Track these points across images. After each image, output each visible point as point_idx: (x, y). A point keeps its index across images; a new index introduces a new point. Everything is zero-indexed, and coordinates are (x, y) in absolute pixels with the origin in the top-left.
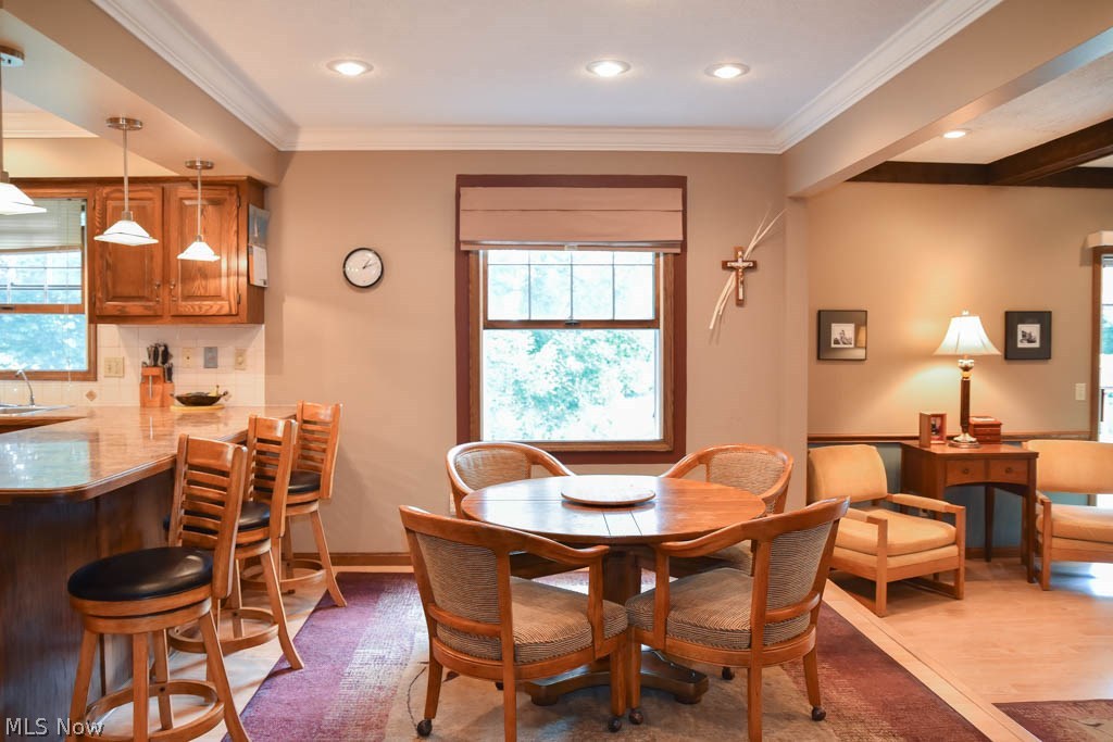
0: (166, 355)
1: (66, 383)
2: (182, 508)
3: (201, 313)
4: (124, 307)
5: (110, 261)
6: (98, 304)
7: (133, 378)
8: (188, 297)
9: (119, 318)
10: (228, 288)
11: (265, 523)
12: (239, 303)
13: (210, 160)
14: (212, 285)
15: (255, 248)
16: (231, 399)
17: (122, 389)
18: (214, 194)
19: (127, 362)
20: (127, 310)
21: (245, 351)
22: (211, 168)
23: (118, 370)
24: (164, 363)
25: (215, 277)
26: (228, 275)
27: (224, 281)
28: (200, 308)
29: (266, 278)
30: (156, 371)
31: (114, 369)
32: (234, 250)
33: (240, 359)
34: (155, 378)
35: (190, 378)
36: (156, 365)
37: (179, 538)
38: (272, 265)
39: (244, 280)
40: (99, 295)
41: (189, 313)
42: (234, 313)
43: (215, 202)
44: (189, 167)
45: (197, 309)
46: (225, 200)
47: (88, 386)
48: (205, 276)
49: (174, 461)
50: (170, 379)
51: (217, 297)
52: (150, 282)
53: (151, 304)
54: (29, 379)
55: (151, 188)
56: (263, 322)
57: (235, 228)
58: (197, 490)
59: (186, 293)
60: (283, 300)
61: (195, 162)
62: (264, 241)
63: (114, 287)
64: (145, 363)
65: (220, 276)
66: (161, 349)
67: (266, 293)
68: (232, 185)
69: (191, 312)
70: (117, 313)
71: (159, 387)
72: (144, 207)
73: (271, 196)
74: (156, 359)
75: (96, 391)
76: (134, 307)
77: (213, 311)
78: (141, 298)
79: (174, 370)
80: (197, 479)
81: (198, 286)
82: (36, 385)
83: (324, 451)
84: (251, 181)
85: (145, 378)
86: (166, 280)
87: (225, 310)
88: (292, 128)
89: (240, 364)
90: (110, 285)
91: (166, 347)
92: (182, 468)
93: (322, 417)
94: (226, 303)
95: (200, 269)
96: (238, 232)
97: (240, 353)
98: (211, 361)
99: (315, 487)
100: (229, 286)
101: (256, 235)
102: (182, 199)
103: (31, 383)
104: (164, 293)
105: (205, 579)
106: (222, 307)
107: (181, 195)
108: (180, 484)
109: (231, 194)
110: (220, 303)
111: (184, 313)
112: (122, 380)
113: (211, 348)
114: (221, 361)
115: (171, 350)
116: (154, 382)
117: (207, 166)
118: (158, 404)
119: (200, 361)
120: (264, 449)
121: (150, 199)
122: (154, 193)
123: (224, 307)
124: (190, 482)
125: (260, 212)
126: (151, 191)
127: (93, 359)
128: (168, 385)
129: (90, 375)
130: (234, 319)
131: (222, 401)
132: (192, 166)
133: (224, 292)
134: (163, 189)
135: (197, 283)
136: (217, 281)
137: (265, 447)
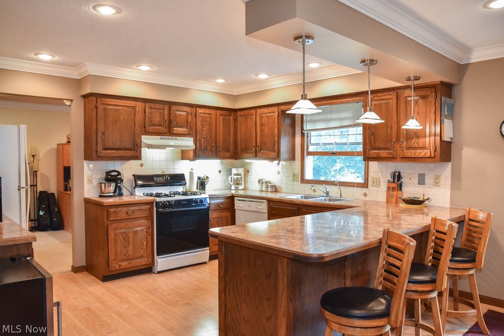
0: (399, 177)
1: (355, 188)
2: (383, 268)
3: (416, 156)
4: (379, 153)
5: (373, 131)
6: (367, 152)
7: (383, 187)
8: (408, 148)
9: (378, 159)
10: (430, 143)
11: (433, 281)
12: (435, 151)
13: (418, 75)
14: (421, 141)
15: (445, 120)
16: (431, 202)
17: (379, 193)
18: (422, 93)
19: (381, 180)
20: (380, 154)
21: (440, 176)
22: (419, 79)
23: (377, 183)
24: (398, 181)
25: (423, 137)
26: (430, 136)
27: (427, 139)
28: (415, 154)
29: (452, 136)
30: (394, 185)
31: (375, 182)
32: (433, 122)
33: (437, 181)
34: (393, 188)
35: (411, 190)
36: (394, 182)
37: (380, 284)
38: (455, 129)
39: (438, 138)
40: (368, 147)
41: (409, 157)
42: (432, 156)
43: (423, 97)
44: (407, 80)
45: (413, 155)
46: (428, 95)
47: (364, 190)
48: (418, 137)
49: (380, 241)
50: (401, 189)
51: (424, 148)
52: (391, 140)
53: (391, 151)
54: (340, 185)
55: (391, 93)
56: (450, 161)
57: (433, 110)
58: (391, 260)
59: (408, 146)
60: (463, 149)
61: (410, 77)
62: (451, 116)
63: (374, 144)
64: (389, 180)
65: (426, 137)
66: (397, 174)
67: (452, 144)
68: (432, 87)
69: (410, 156)
70: (375, 156)
71: (395, 193)
72: (388, 103)
73: (455, 90)
74: (394, 179)
75: (367, 193)
76: (383, 153)
77: (421, 156)
78: (386, 149)
79: (403, 185)
80: (392, 254)
81: (414, 142)
82: (343, 188)
83: (480, 238)
84: (442, 83)
85: (389, 188)
86: (398, 140)
87: (428, 155)
88: (467, 50)
89: (437, 183)
90: (373, 142)
91: (399, 173)
92: (384, 246)
93: (481, 218)
94: (428, 151)
95: (415, 133)
96: (435, 112)
97: (437, 178)
98: (422, 181)
99: (473, 260)
100: (430, 142)
101: (446, 113)
102: (406, 97)
103: (341, 187)
104: (397, 146)
105: (386, 314)
106: (426, 153)
107: (405, 95)
108: (383, 255)
109: (431, 92)
110: (425, 151)
111: (406, 157)
112: (379, 188)
113: (422, 174)
114: (427, 181)
115: (401, 174)
116: (393, 190)
117: (417, 78)
118: (394, 202)
119: (416, 181)
120: (439, 237)
121: (391, 99)
122: (393, 96)
123: (427, 153)
124: (389, 255)
125: (448, 100)
126: (391, 95)
127: (366, 177)
128: (399, 192)
129: (365, 185)
130: (433, 160)
131: (426, 202)
132: (409, 79)
133: (427, 145)
134: (397, 93)
135: (413, 141)
136: (424, 139)
137: (440, 235)
